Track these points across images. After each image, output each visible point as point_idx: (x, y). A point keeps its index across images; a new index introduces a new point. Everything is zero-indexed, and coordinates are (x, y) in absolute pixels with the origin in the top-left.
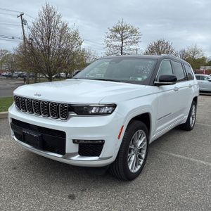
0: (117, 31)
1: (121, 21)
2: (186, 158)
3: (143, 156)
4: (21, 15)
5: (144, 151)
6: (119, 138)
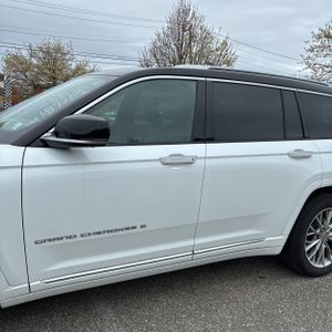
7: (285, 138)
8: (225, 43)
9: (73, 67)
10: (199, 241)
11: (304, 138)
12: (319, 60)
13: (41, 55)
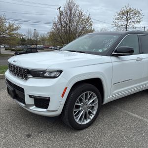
0: (123, 14)
1: (127, 6)
2: (141, 118)
3: (95, 112)
4: (60, 8)
5: (96, 109)
6: (63, 96)
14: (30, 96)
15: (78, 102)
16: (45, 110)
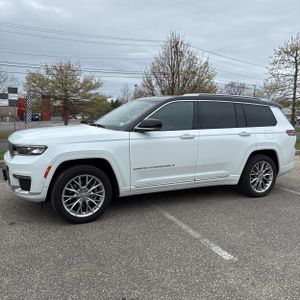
1: (295, 37)
6: (46, 176)
7: (237, 127)
8: (207, 63)
9: (81, 81)
10: (197, 174)
11: (247, 126)
12: (280, 71)
13: (55, 72)
14: (15, 176)
15: (69, 187)
16: (27, 192)
